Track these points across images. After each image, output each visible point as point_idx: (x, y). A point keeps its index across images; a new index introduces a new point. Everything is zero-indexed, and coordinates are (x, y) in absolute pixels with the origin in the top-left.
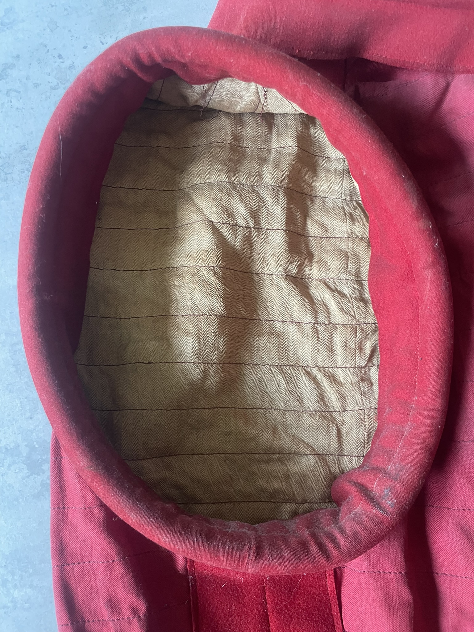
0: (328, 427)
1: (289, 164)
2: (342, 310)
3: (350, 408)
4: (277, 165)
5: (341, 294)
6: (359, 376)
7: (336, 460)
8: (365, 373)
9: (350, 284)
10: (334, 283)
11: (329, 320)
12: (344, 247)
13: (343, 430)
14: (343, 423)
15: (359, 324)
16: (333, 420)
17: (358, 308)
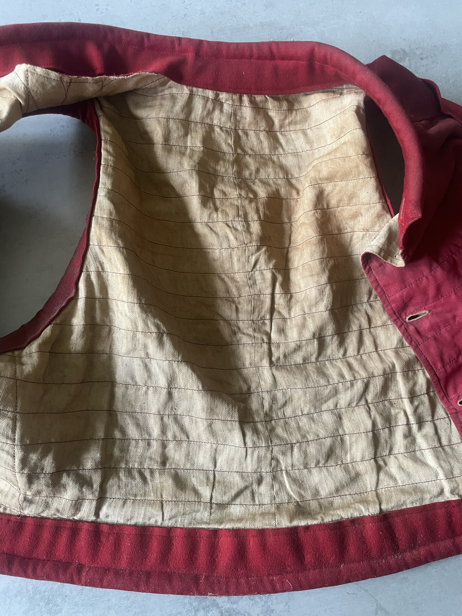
0: (231, 305)
1: (198, 157)
2: (237, 239)
3: (243, 295)
4: (191, 157)
5: (236, 229)
6: (248, 277)
7: (236, 323)
8: (252, 275)
9: (241, 223)
10: (232, 223)
11: (229, 246)
12: (236, 203)
13: (239, 307)
14: (239, 303)
15: (247, 247)
16: (234, 302)
17: (246, 237)
